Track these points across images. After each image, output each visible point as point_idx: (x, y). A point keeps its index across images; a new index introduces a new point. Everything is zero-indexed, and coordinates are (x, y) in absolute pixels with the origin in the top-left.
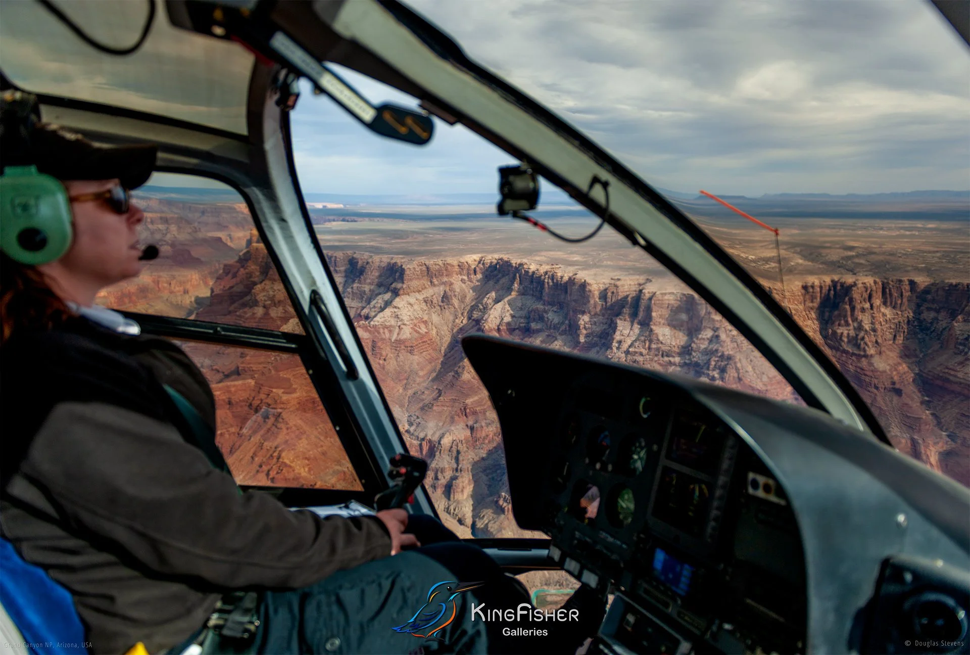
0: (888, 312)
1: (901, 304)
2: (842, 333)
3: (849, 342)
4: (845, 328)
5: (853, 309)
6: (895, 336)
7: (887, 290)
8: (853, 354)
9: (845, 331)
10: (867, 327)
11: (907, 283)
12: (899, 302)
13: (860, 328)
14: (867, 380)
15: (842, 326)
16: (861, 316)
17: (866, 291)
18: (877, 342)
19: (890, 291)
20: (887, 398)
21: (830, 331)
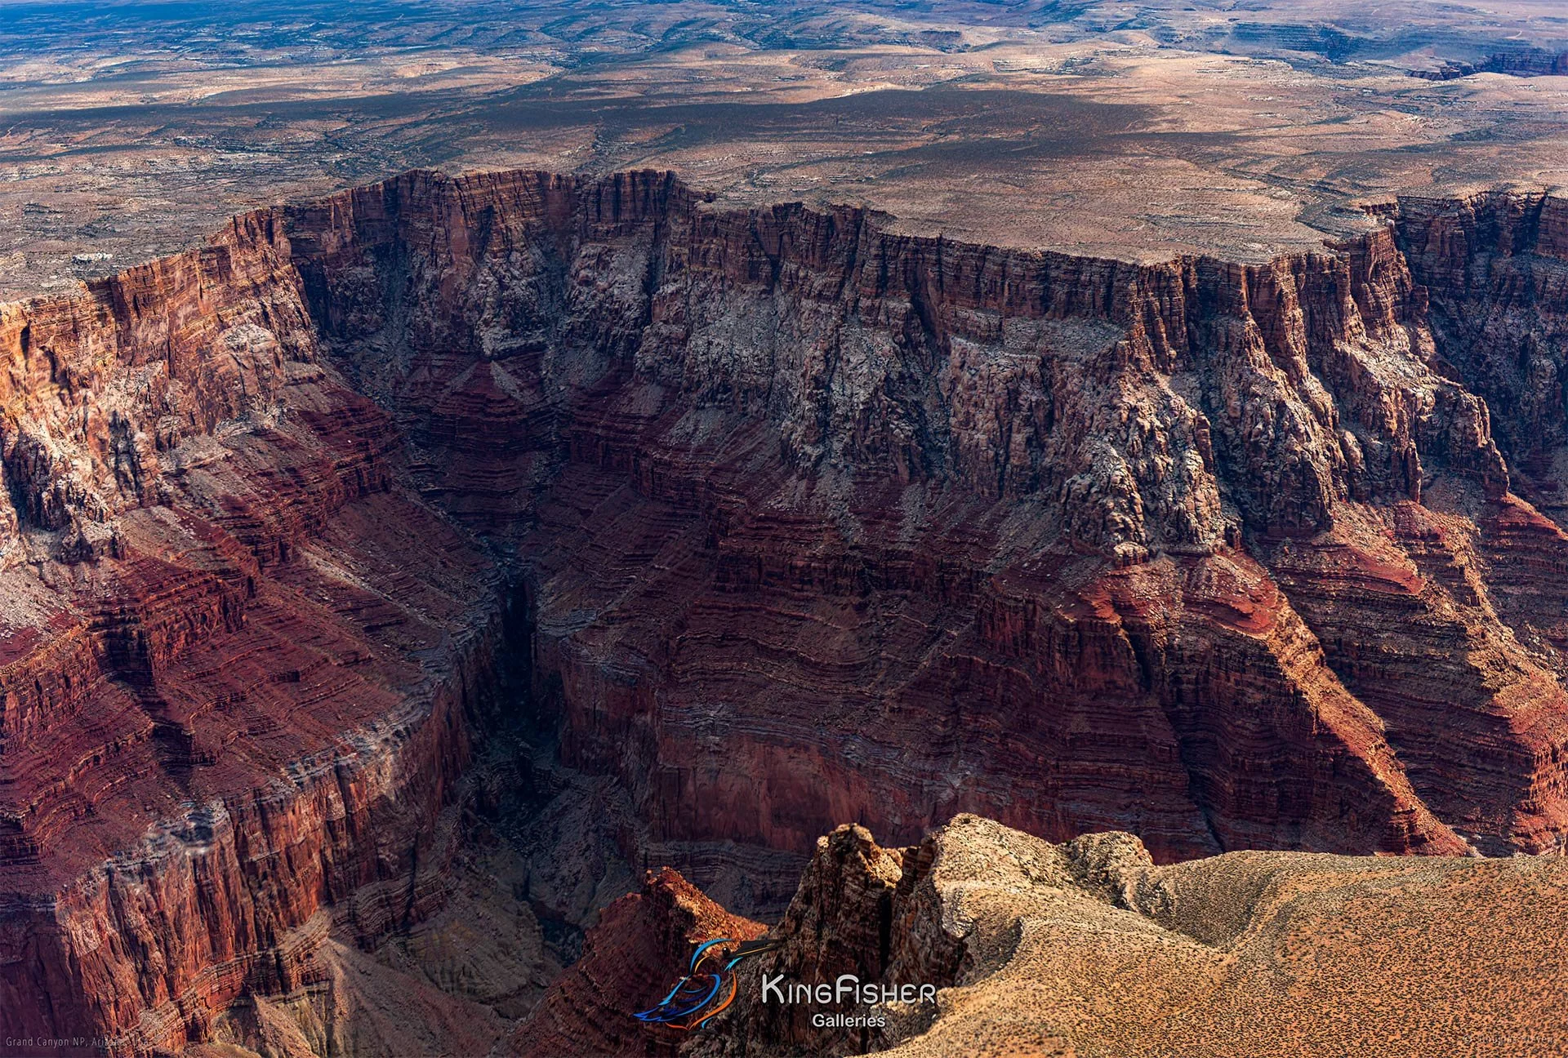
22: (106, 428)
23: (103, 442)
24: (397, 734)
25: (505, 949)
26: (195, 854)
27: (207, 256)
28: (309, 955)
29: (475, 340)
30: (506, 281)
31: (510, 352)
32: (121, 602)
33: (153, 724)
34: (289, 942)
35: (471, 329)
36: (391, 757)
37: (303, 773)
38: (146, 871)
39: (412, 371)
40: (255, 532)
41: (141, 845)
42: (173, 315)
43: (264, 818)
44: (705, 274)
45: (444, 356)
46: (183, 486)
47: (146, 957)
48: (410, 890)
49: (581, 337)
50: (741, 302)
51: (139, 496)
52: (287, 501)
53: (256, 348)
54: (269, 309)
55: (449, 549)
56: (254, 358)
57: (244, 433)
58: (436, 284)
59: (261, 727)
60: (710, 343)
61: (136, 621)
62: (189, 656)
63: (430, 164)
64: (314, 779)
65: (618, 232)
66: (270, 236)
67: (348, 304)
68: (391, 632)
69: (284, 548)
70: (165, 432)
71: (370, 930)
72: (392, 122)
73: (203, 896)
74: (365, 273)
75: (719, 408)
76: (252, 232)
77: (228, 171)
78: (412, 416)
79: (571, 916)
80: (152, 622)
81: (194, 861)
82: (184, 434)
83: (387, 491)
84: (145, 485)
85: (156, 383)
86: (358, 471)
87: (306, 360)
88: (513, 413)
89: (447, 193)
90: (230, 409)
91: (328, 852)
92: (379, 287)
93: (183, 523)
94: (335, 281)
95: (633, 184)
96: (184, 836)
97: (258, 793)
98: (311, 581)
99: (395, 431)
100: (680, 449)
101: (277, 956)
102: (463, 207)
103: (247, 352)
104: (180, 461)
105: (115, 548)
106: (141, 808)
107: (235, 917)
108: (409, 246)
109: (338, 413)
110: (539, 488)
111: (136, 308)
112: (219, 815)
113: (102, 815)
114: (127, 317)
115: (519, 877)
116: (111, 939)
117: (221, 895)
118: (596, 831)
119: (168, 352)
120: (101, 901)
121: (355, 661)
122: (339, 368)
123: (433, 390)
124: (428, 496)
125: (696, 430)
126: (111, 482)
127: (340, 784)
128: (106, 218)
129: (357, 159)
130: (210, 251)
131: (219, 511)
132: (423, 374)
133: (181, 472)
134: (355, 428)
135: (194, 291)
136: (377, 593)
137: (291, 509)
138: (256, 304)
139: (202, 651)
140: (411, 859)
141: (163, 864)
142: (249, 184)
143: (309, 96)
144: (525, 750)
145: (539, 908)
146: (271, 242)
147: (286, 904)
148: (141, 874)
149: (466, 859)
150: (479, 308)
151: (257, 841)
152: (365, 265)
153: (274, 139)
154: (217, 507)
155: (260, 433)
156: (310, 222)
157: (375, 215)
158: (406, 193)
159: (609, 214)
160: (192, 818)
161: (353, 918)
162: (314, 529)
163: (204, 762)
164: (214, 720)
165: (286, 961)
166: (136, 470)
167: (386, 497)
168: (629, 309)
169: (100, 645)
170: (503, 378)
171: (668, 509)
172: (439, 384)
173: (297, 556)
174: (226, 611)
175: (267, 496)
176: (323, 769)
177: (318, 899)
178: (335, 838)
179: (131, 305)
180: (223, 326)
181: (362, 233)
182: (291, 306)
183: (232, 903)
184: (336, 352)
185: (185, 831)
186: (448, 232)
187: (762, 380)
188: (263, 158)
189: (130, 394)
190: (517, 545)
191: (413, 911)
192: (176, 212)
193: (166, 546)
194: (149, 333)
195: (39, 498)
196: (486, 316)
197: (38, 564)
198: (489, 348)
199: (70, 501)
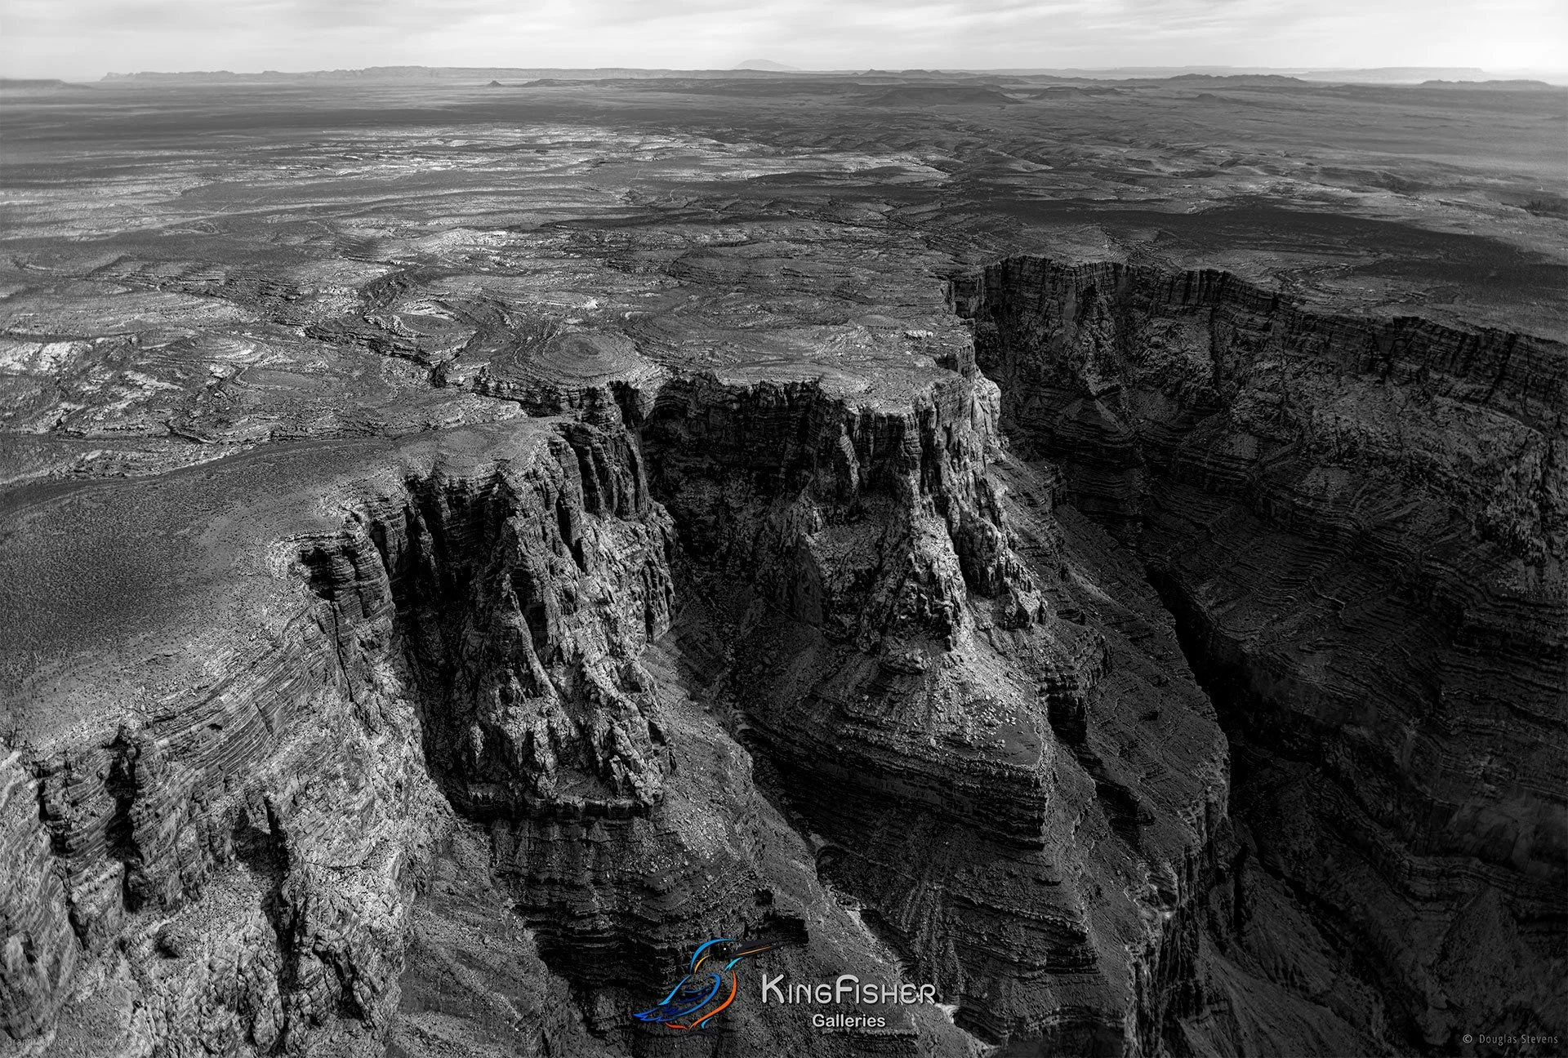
24: (1224, 762)
25: (1303, 937)
26: (1161, 919)
29: (1080, 381)
30: (1102, 341)
31: (1103, 392)
32: (1058, 669)
33: (1095, 783)
34: (1200, 970)
35: (1076, 374)
37: (1193, 814)
38: (1150, 952)
39: (1026, 399)
41: (1141, 927)
44: (1300, 359)
45: (1050, 390)
49: (1151, 384)
50: (1360, 388)
52: (1046, 526)
55: (1112, 550)
58: (1046, 338)
59: (1153, 772)
60: (1337, 418)
61: (1075, 688)
63: (1031, 252)
64: (1198, 818)
65: (1184, 312)
68: (1147, 643)
71: (1223, 934)
75: (1345, 468)
81: (1163, 926)
83: (1065, 503)
86: (1055, 489)
89: (1063, 276)
95: (1201, 280)
96: (1150, 900)
97: (1185, 848)
98: (1082, 598)
100: (1318, 500)
102: (1075, 288)
105: (1041, 615)
110: (1143, 497)
112: (1174, 878)
123: (1048, 415)
125: (1327, 484)
129: (938, 237)
132: (1036, 402)
136: (1116, 603)
139: (1098, 701)
150: (1082, 359)
151: (1184, 889)
153: (858, 217)
155: (998, 463)
156: (963, 290)
157: (995, 285)
158: (1017, 271)
159: (1179, 300)
160: (1153, 880)
163: (1146, 821)
165: (1200, 989)
167: (1065, 508)
168: (1204, 370)
169: (1046, 708)
170: (1106, 413)
171: (1307, 544)
172: (1052, 411)
173: (1071, 576)
175: (1037, 525)
181: (988, 297)
183: (1174, 949)
185: (1151, 895)
186: (1060, 304)
187: (1391, 453)
195: (984, 572)
196: (1089, 365)
197: (986, 630)
198: (1094, 389)
199: (1007, 575)
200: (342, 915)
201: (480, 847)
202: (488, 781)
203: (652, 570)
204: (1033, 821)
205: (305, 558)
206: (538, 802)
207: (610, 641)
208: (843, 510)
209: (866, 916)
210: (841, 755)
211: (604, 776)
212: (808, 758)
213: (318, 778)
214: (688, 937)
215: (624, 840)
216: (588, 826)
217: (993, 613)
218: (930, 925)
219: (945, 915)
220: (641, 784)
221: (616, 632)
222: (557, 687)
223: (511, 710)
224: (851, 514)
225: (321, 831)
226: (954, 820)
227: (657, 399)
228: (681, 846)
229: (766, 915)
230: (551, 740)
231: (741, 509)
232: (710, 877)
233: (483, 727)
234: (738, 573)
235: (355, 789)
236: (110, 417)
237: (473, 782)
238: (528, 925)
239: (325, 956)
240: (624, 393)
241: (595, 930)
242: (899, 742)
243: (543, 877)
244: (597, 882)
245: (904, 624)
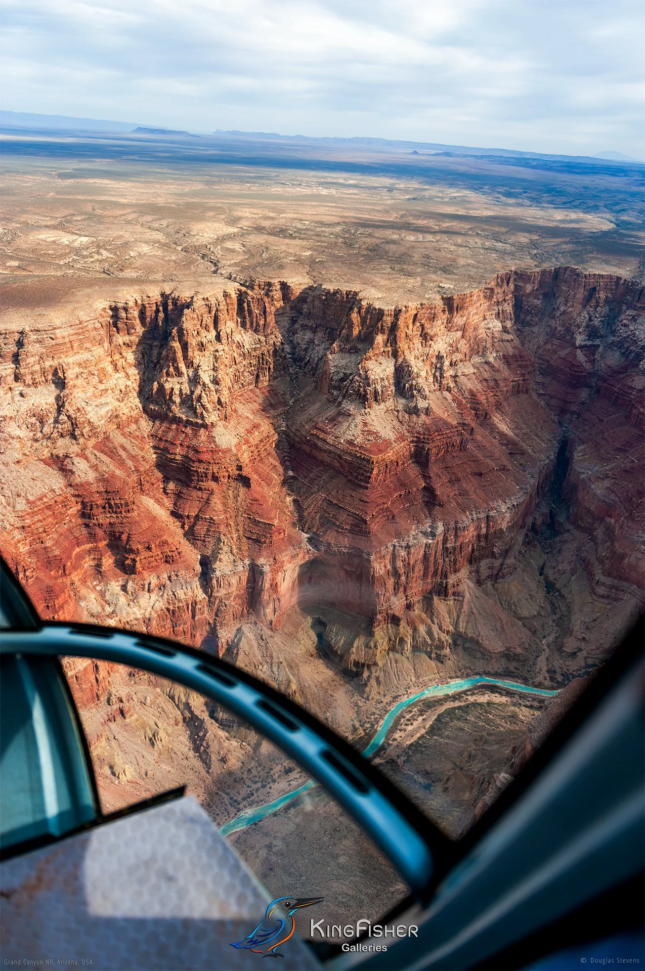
0: (247, 338)
1: (265, 325)
2: (172, 389)
3: (183, 402)
4: (176, 379)
5: (185, 347)
6: (258, 376)
7: (245, 305)
8: (188, 423)
9: (175, 385)
10: (206, 377)
11: (279, 287)
12: (262, 322)
13: (195, 380)
14: (201, 470)
15: (172, 376)
16: (198, 357)
17: (210, 312)
18: (219, 402)
19: (249, 306)
20: (230, 492)
21: (156, 385)
22: (435, 357)
23: (432, 363)
24: (513, 505)
25: (531, 596)
26: (427, 542)
27: (486, 291)
28: (458, 585)
29: (573, 338)
30: (592, 318)
31: (585, 346)
32: (424, 434)
33: (424, 485)
34: (452, 579)
35: (573, 334)
36: (509, 514)
37: (475, 516)
38: (408, 547)
40: (478, 406)
41: (408, 536)
42: (469, 314)
43: (456, 532)
45: (558, 341)
46: (456, 382)
47: (399, 579)
48: (502, 565)
49: (615, 346)
51: (440, 386)
52: (492, 394)
53: (495, 330)
54: (500, 311)
55: (544, 422)
56: (493, 334)
57: (481, 362)
58: (564, 313)
59: (463, 493)
61: (428, 443)
62: (443, 459)
63: (574, 265)
64: (478, 519)
66: (508, 283)
67: (528, 313)
68: (518, 457)
69: (486, 414)
70: (454, 360)
71: (483, 578)
72: (556, 240)
73: (426, 557)
74: (537, 302)
76: (502, 281)
77: (496, 250)
78: (541, 361)
79: (558, 586)
80: (434, 444)
81: (426, 545)
82: (461, 361)
83: (527, 393)
84: (443, 383)
85: (456, 340)
86: (519, 384)
87: (508, 333)
88: (582, 372)
89: (580, 279)
90: (479, 351)
91: (475, 545)
92: (541, 308)
93: (453, 400)
94: (526, 303)
96: (425, 534)
97: (456, 522)
98: (493, 429)
99: (533, 367)
101: (446, 584)
102: (585, 286)
103: (491, 331)
104: (457, 372)
105: (428, 411)
106: (412, 518)
107: (435, 566)
108: (557, 295)
109: (514, 356)
110: (583, 403)
111: (457, 310)
112: (440, 528)
113: (397, 520)
114: (453, 313)
115: (541, 563)
116: (388, 571)
117: (432, 558)
118: (577, 556)
119: (464, 329)
120: (388, 557)
121: (503, 469)
122: (518, 336)
123: (552, 353)
124: (540, 395)
126: (431, 379)
127: (487, 521)
128: (451, 265)
129: (543, 254)
130: (488, 289)
131: (467, 395)
132: (549, 346)
133: (456, 376)
134: (520, 363)
135: (478, 304)
136: (515, 438)
137: (492, 398)
138: (497, 309)
139: (449, 458)
140: (506, 553)
141: (414, 545)
142: (503, 259)
143: (524, 222)
144: (553, 508)
145: (546, 579)
146: (508, 285)
147: (455, 564)
148: (405, 548)
149: (523, 551)
150: (579, 327)
151: (451, 539)
152: (539, 299)
153: (512, 239)
154: (466, 393)
155: (487, 363)
157: (547, 280)
158: (562, 274)
160: (430, 527)
161: (477, 572)
162: (498, 406)
163: (440, 505)
164: (447, 487)
165: (449, 587)
166: (442, 376)
167: (526, 396)
169: (413, 449)
170: (581, 356)
172: (555, 352)
173: (491, 418)
174: (462, 443)
175: (485, 391)
176: (482, 515)
177: (467, 561)
178: (479, 541)
179: (455, 309)
180: (485, 319)
181: (540, 286)
182: (508, 311)
183: (436, 561)
184: (518, 330)
185: (426, 532)
186: (575, 294)
188: (508, 247)
189: (446, 343)
190: (569, 424)
191: (500, 574)
192: (478, 268)
193: (445, 409)
194: (459, 320)
195: (404, 386)
196: (580, 330)
197: (398, 411)
198: (578, 343)
199: (415, 389)
200: (78, 409)
201: (148, 425)
202: (157, 404)
203: (263, 357)
204: (367, 477)
205: (111, 308)
206: (171, 414)
207: (214, 365)
208: (348, 346)
209: (295, 501)
210: (309, 441)
211: (194, 410)
212: (299, 443)
213: (86, 371)
214: (204, 468)
215: (196, 435)
216: (186, 427)
217: (404, 405)
218: (314, 507)
219: (321, 505)
220: (207, 416)
221: (217, 362)
222: (188, 375)
223: (169, 379)
224: (351, 349)
225: (84, 389)
226: (341, 473)
227: (301, 293)
228: (215, 442)
229: (239, 474)
230: (180, 393)
231: (319, 345)
232: (220, 454)
233: (158, 383)
234: (309, 371)
235: (101, 382)
236: (85, 263)
237: (152, 403)
238: (155, 453)
239: (69, 417)
240: (284, 287)
241: (174, 459)
242: (330, 439)
243: (164, 439)
244: (181, 445)
245: (351, 395)
